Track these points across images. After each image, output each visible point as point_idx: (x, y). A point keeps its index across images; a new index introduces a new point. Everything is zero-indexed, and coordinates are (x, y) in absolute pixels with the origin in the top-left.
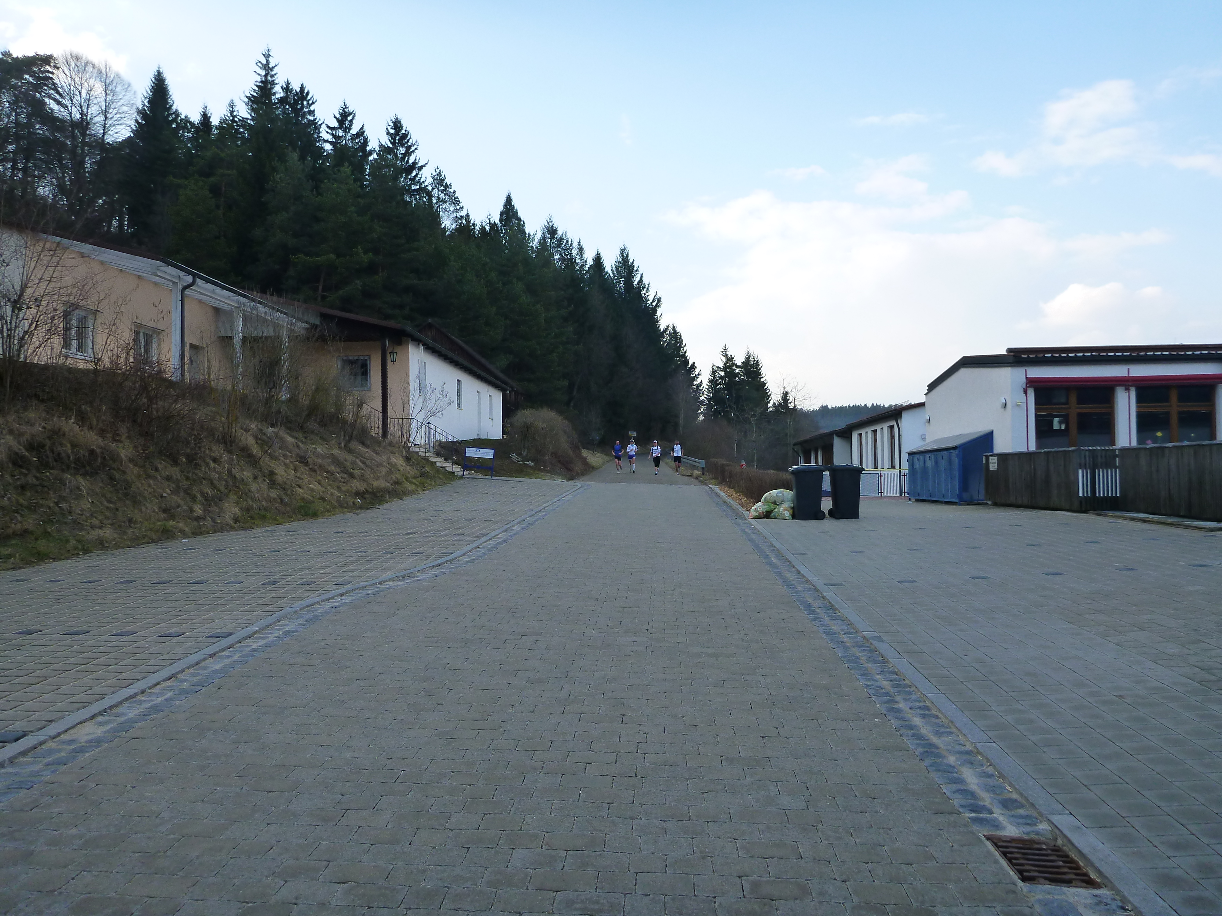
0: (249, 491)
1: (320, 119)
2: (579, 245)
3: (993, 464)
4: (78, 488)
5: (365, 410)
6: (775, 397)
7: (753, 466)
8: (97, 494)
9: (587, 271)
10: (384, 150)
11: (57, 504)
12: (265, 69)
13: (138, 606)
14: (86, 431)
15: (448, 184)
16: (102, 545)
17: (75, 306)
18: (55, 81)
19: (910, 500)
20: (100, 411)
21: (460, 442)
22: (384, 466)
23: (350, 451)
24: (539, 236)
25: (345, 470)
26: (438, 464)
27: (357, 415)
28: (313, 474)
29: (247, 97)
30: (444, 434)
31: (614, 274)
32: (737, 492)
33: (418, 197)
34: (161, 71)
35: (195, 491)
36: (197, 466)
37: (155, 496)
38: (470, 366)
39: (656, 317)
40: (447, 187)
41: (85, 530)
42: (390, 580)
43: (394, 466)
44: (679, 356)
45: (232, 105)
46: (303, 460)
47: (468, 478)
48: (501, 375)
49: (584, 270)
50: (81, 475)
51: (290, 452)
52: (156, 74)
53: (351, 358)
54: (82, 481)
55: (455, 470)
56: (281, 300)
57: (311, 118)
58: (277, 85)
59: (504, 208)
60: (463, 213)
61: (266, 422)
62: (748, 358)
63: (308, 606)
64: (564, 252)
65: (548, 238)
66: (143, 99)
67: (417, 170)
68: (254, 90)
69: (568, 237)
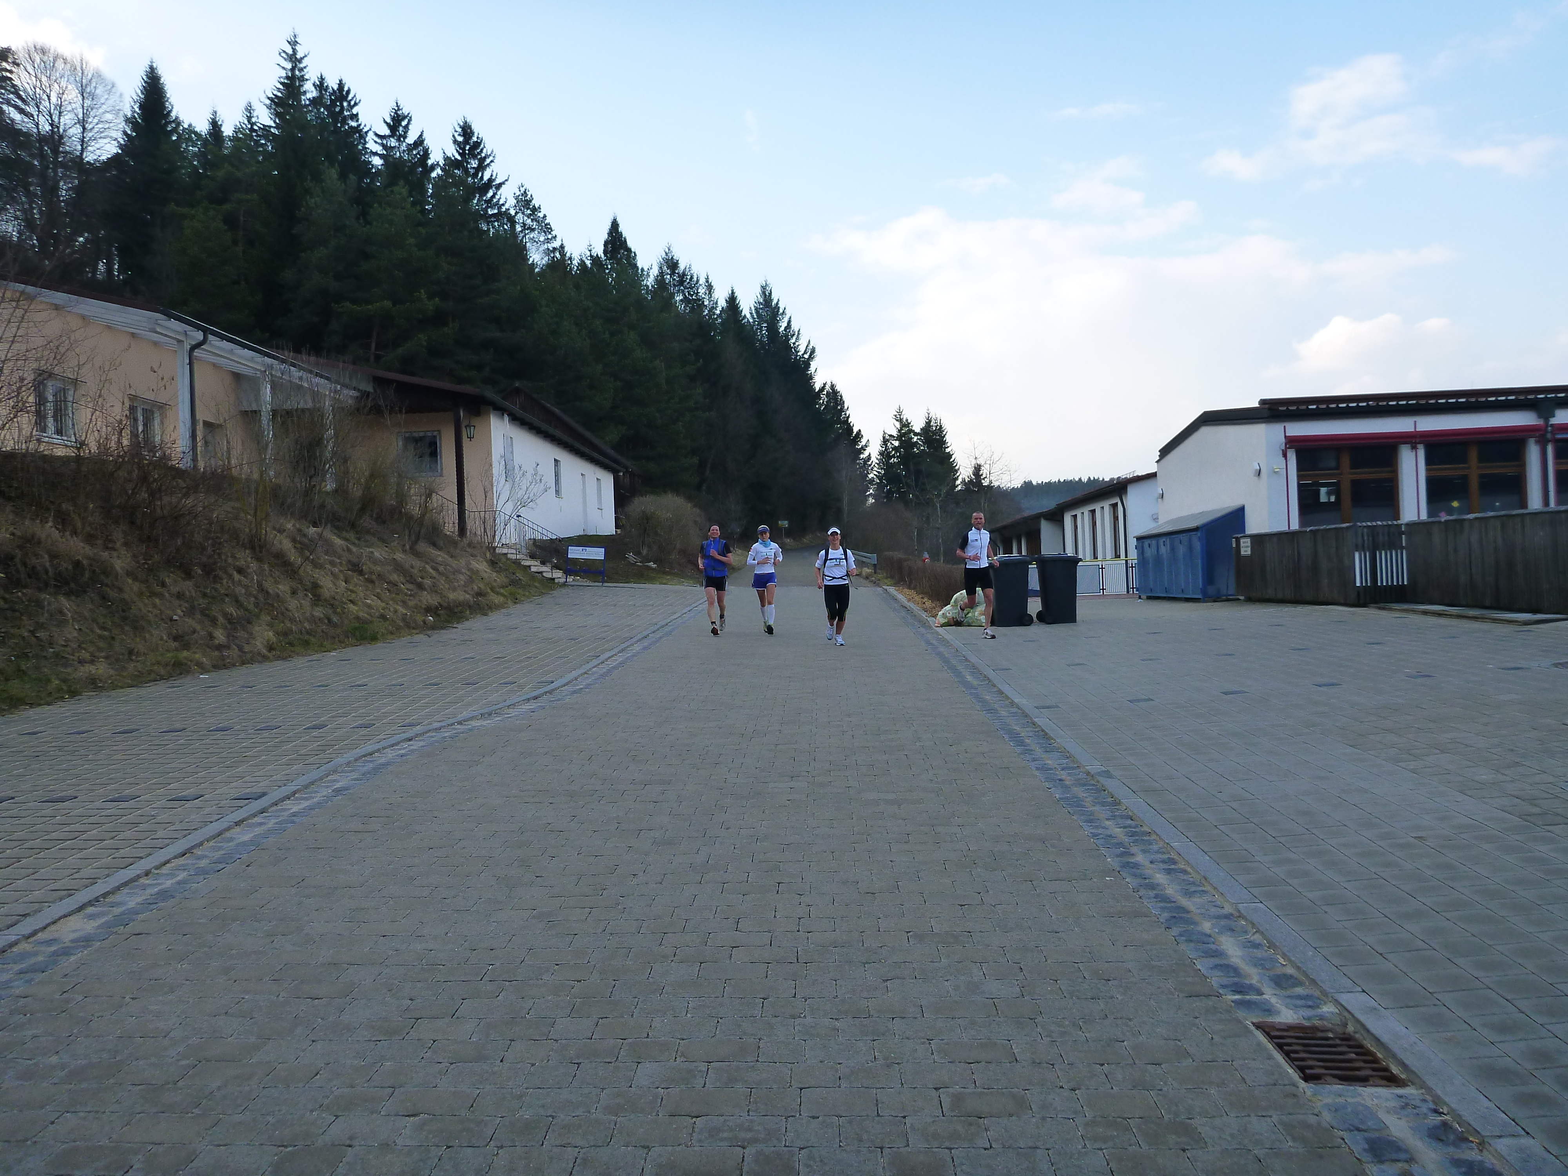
0: (287, 609)
1: (365, 126)
2: (707, 282)
3: (1246, 548)
4: (61, 612)
5: (435, 500)
6: (965, 473)
7: (938, 560)
8: (85, 618)
9: (720, 316)
10: (450, 163)
11: (32, 632)
12: (291, 60)
13: (140, 762)
14: (69, 537)
15: (537, 206)
16: (94, 684)
17: (51, 375)
18: (16, 82)
19: (1140, 598)
20: (86, 509)
21: (561, 540)
22: (462, 573)
23: (418, 555)
24: (655, 272)
25: (411, 580)
26: (533, 569)
27: (425, 509)
28: (370, 586)
29: (269, 98)
30: (540, 530)
31: (754, 318)
32: (918, 593)
33: (496, 224)
34: (155, 66)
35: (215, 611)
36: (217, 579)
37: (163, 619)
38: (570, 440)
39: (809, 372)
40: (535, 210)
41: (72, 665)
42: (472, 719)
43: (476, 572)
44: (839, 421)
45: (249, 109)
46: (356, 568)
47: (573, 586)
48: (612, 452)
49: (714, 314)
50: (64, 594)
51: (339, 558)
52: (148, 70)
53: (416, 435)
54: (66, 604)
55: (554, 576)
56: (321, 360)
57: (354, 124)
58: (308, 82)
59: (609, 236)
60: (556, 244)
61: (306, 520)
62: (928, 423)
63: (365, 756)
64: (688, 292)
65: (667, 274)
66: (133, 104)
67: (494, 189)
68: (279, 89)
69: (692, 272)
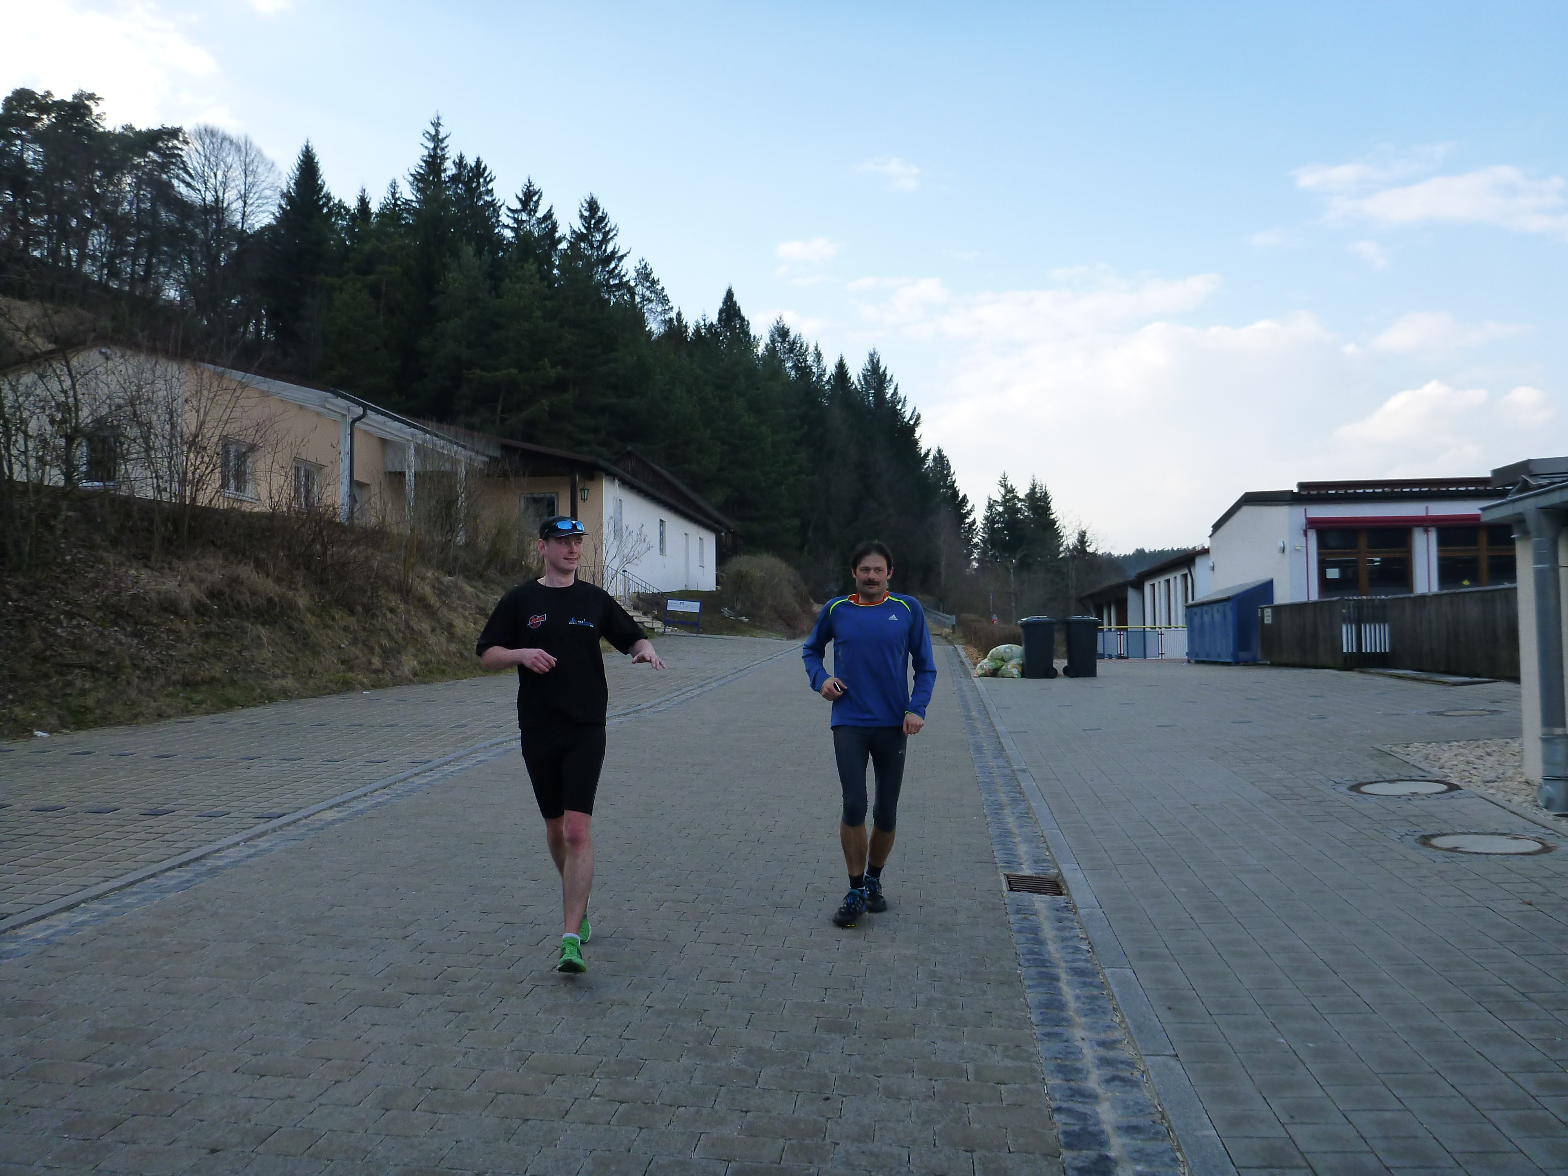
1: (499, 200)
2: (816, 350)
6: (1069, 539)
9: (827, 383)
10: (577, 236)
12: (433, 140)
15: (656, 279)
18: (185, 159)
21: (662, 594)
24: (766, 339)
29: (412, 175)
30: (643, 584)
31: (861, 385)
33: (617, 293)
34: (310, 146)
38: (675, 502)
39: (915, 438)
40: (654, 282)
44: (945, 486)
45: (394, 186)
47: (670, 636)
48: (716, 514)
49: (822, 381)
52: (304, 149)
53: (535, 496)
55: (654, 626)
57: (488, 198)
58: (448, 161)
59: (723, 304)
60: (673, 314)
61: (443, 569)
62: (1033, 490)
64: (798, 359)
65: (778, 342)
66: (288, 179)
67: (616, 260)
68: (421, 167)
69: (802, 340)
